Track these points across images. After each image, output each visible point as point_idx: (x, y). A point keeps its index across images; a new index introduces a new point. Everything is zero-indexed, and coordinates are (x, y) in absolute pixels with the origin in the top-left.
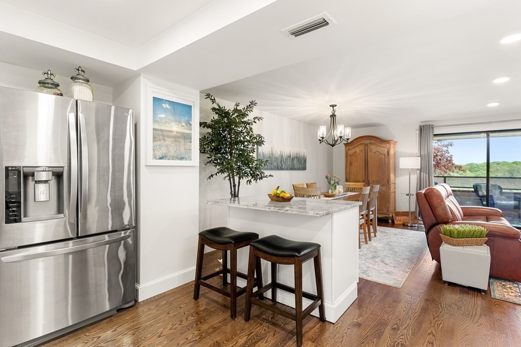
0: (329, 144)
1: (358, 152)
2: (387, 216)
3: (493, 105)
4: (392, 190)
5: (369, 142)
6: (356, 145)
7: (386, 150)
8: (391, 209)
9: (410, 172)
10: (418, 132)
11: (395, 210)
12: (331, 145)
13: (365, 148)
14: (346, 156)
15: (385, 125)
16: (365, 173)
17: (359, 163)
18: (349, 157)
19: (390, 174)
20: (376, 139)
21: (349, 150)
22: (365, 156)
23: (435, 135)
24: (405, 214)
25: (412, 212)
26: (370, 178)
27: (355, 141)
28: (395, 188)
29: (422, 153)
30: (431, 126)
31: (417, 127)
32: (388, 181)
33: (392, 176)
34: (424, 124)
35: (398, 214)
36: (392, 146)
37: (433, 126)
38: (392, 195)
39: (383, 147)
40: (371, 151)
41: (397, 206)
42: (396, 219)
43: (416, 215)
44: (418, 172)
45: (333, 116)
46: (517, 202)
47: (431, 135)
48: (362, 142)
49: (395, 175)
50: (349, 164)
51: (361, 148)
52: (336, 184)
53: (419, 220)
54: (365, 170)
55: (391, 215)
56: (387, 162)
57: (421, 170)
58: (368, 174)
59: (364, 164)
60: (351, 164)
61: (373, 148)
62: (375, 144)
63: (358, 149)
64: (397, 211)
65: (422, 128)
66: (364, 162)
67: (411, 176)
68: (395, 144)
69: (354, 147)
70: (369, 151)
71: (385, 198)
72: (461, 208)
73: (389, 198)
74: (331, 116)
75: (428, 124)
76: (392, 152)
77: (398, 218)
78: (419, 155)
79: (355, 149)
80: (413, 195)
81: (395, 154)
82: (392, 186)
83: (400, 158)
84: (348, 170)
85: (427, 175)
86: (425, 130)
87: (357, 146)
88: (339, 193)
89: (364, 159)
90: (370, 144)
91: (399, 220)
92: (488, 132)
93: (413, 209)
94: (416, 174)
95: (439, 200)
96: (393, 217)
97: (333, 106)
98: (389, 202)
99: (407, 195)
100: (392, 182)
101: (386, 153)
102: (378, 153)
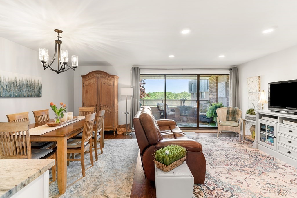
0: (54, 70)
1: (92, 83)
2: (113, 129)
3: (171, 56)
4: (116, 111)
5: (100, 76)
6: (90, 78)
7: (112, 82)
8: (115, 124)
9: (127, 98)
10: (131, 71)
11: (118, 124)
12: (56, 71)
13: (97, 80)
14: (83, 86)
15: (111, 65)
16: (97, 99)
17: (93, 91)
18: (85, 86)
19: (114, 99)
20: (105, 74)
21: (85, 81)
22: (97, 86)
23: (141, 74)
24: (124, 126)
25: (128, 124)
26: (101, 103)
27: (90, 74)
28: (118, 109)
29: (134, 86)
30: (138, 68)
31: (131, 68)
32: (113, 104)
33: (116, 101)
34: (135, 67)
35: (120, 127)
36: (116, 80)
37: (139, 68)
38: (116, 114)
39: (110, 80)
40: (101, 83)
41: (119, 121)
42: (118, 131)
43: (130, 126)
44: (132, 97)
45: (58, 42)
46: (174, 112)
47: (139, 74)
48: (95, 76)
49: (118, 100)
50: (85, 92)
51: (95, 80)
52: (63, 111)
53: (132, 129)
54: (97, 97)
55: (115, 129)
56: (112, 91)
57: (133, 97)
58: (99, 100)
59: (96, 92)
60: (87, 92)
61: (103, 80)
62: (105, 78)
63: (92, 81)
64: (119, 125)
65: (134, 69)
66: (96, 91)
67: (128, 100)
68: (118, 79)
69: (89, 79)
70: (100, 83)
71: (111, 116)
72: (157, 121)
73: (114, 117)
74: (56, 41)
75: (137, 66)
76: (116, 84)
77: (120, 129)
78: (132, 87)
79: (90, 80)
80: (129, 113)
81: (118, 85)
82: (116, 108)
83: (121, 88)
84: (85, 97)
85: (136, 100)
86: (135, 70)
87: (92, 78)
88: (68, 120)
89: (96, 88)
90: (101, 77)
91: (120, 131)
92: (165, 75)
93: (128, 123)
94: (131, 99)
95: (150, 125)
96: (116, 129)
97: (59, 31)
98: (114, 120)
99: (125, 114)
100: (116, 105)
101: (112, 84)
102: (106, 84)
